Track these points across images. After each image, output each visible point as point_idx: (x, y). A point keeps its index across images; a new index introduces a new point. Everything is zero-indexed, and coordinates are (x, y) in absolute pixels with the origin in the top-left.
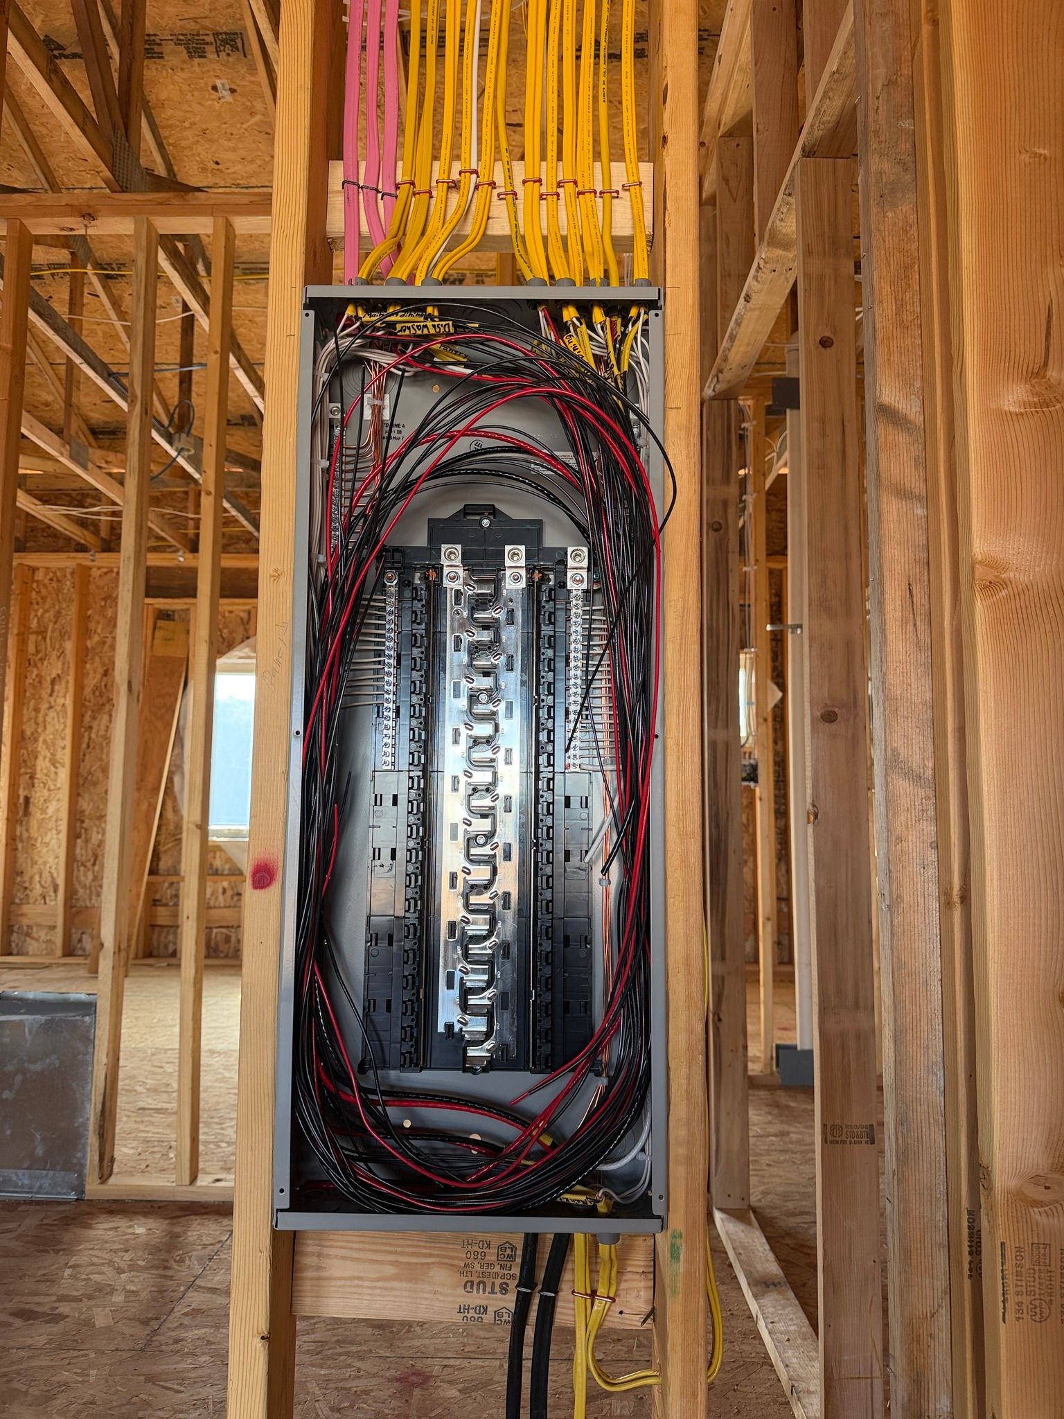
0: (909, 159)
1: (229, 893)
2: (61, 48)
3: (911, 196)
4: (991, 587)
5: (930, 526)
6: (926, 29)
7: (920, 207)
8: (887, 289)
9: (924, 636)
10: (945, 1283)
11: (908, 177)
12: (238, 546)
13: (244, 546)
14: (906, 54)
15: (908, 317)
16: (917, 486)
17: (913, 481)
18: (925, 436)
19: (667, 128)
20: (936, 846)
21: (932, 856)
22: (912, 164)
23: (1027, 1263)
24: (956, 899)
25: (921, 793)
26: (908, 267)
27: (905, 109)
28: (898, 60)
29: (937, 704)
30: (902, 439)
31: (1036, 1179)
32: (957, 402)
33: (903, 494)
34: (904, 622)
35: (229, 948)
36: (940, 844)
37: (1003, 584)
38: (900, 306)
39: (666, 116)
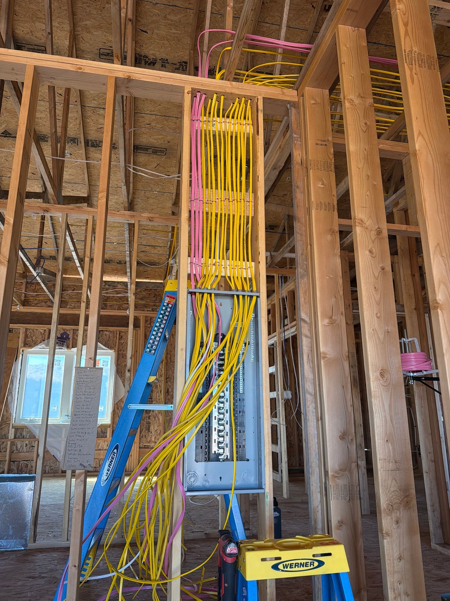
0: (306, 270)
1: (28, 446)
2: (10, 134)
3: (306, 277)
4: (324, 358)
5: (312, 343)
6: (309, 246)
7: (308, 280)
8: (302, 295)
9: (311, 365)
10: (320, 500)
11: (306, 273)
12: (41, 304)
13: (44, 304)
14: (305, 249)
15: (306, 301)
16: (309, 335)
17: (308, 334)
18: (310, 325)
19: (260, 260)
20: (315, 408)
21: (314, 411)
22: (306, 271)
23: (335, 489)
24: (320, 419)
25: (312, 397)
26: (306, 291)
27: (305, 260)
28: (303, 250)
29: (314, 379)
30: (306, 325)
31: (336, 472)
32: (317, 322)
33: (306, 336)
34: (308, 362)
35: (27, 470)
36: (316, 408)
37: (326, 357)
38: (305, 299)
39: (260, 258)
